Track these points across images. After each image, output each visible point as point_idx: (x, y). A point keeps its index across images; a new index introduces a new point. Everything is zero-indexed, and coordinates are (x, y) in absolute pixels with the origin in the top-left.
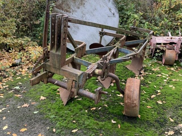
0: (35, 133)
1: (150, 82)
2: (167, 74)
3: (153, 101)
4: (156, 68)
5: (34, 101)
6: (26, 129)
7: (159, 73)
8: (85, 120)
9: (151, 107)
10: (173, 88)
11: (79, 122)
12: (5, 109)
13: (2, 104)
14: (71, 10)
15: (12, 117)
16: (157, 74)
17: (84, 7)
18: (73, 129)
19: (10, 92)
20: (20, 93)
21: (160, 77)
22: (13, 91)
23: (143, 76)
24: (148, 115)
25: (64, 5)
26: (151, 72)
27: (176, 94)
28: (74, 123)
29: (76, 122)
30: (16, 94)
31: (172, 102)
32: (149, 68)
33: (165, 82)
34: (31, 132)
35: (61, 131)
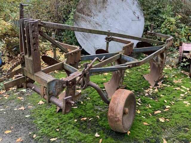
0: (16, 137)
1: (163, 96)
2: (188, 87)
3: (154, 118)
4: (179, 80)
5: (32, 105)
6: (10, 132)
7: (178, 86)
8: (69, 130)
9: (149, 123)
10: (186, 105)
11: (62, 131)
12: (3, 109)
13: (3, 105)
14: (92, 14)
15: (5, 118)
16: (176, 86)
17: (106, 10)
18: (52, 138)
19: (15, 94)
20: (23, 96)
21: (178, 90)
22: (18, 93)
23: (158, 88)
24: (139, 133)
25: (85, 9)
26: (170, 84)
27: (187, 112)
28: (57, 131)
29: (59, 131)
30: (19, 96)
31: (177, 121)
32: (170, 79)
33: (181, 97)
34: (13, 134)
35: (41, 138)
